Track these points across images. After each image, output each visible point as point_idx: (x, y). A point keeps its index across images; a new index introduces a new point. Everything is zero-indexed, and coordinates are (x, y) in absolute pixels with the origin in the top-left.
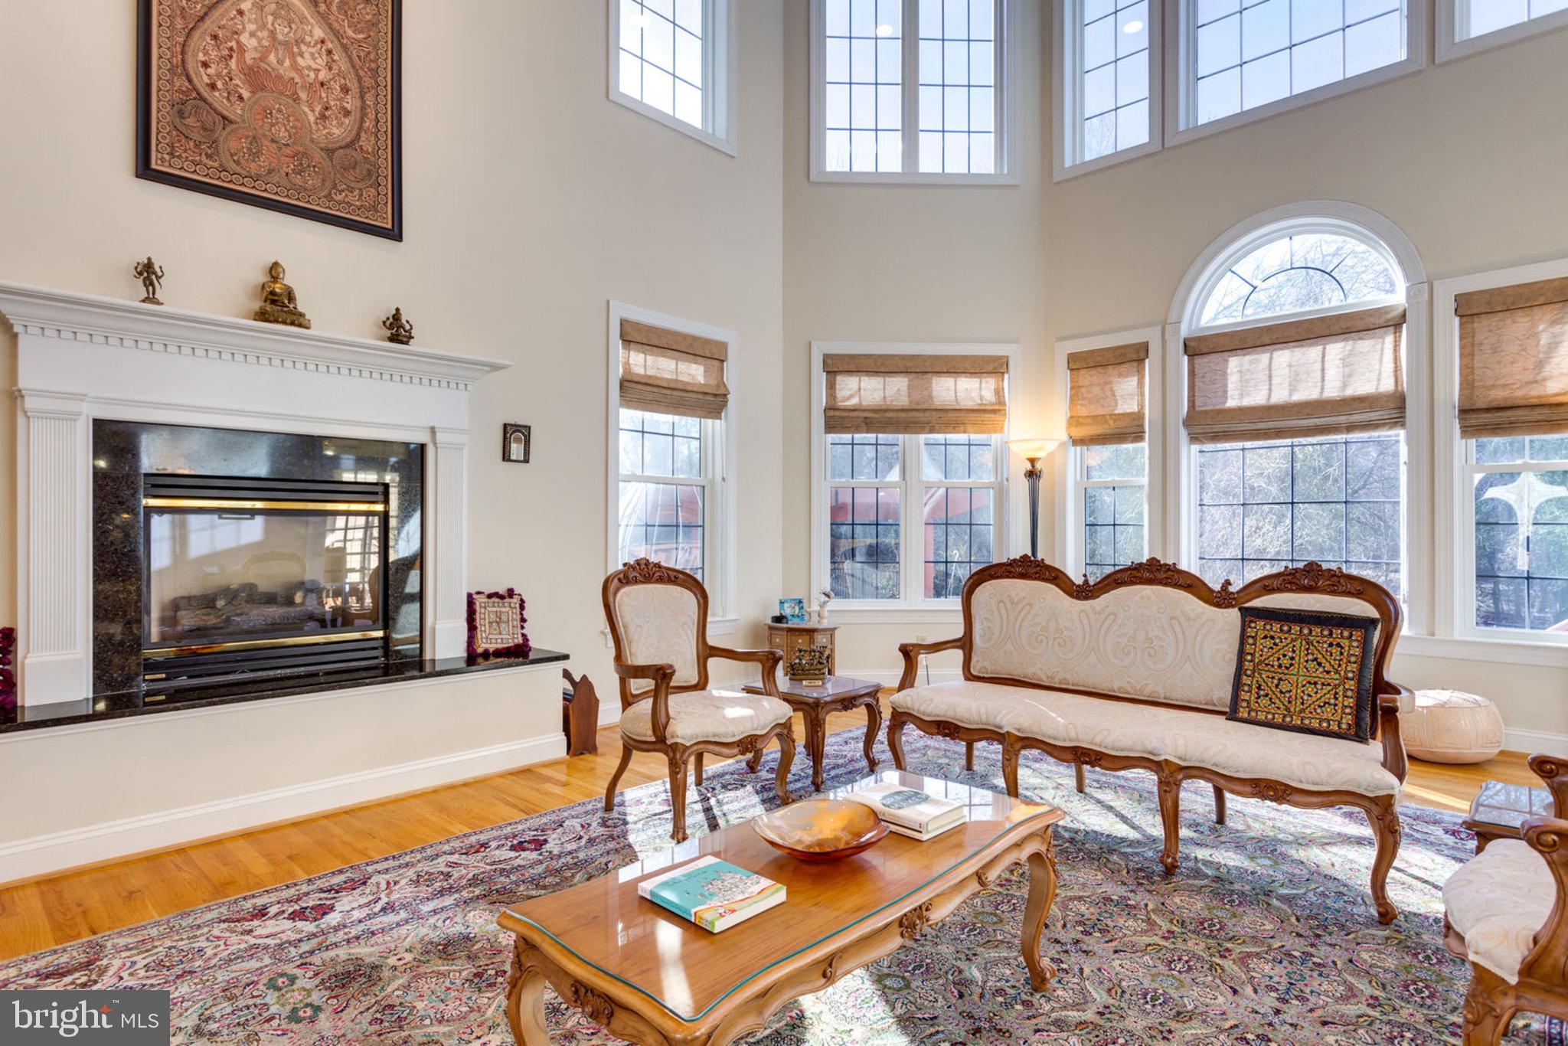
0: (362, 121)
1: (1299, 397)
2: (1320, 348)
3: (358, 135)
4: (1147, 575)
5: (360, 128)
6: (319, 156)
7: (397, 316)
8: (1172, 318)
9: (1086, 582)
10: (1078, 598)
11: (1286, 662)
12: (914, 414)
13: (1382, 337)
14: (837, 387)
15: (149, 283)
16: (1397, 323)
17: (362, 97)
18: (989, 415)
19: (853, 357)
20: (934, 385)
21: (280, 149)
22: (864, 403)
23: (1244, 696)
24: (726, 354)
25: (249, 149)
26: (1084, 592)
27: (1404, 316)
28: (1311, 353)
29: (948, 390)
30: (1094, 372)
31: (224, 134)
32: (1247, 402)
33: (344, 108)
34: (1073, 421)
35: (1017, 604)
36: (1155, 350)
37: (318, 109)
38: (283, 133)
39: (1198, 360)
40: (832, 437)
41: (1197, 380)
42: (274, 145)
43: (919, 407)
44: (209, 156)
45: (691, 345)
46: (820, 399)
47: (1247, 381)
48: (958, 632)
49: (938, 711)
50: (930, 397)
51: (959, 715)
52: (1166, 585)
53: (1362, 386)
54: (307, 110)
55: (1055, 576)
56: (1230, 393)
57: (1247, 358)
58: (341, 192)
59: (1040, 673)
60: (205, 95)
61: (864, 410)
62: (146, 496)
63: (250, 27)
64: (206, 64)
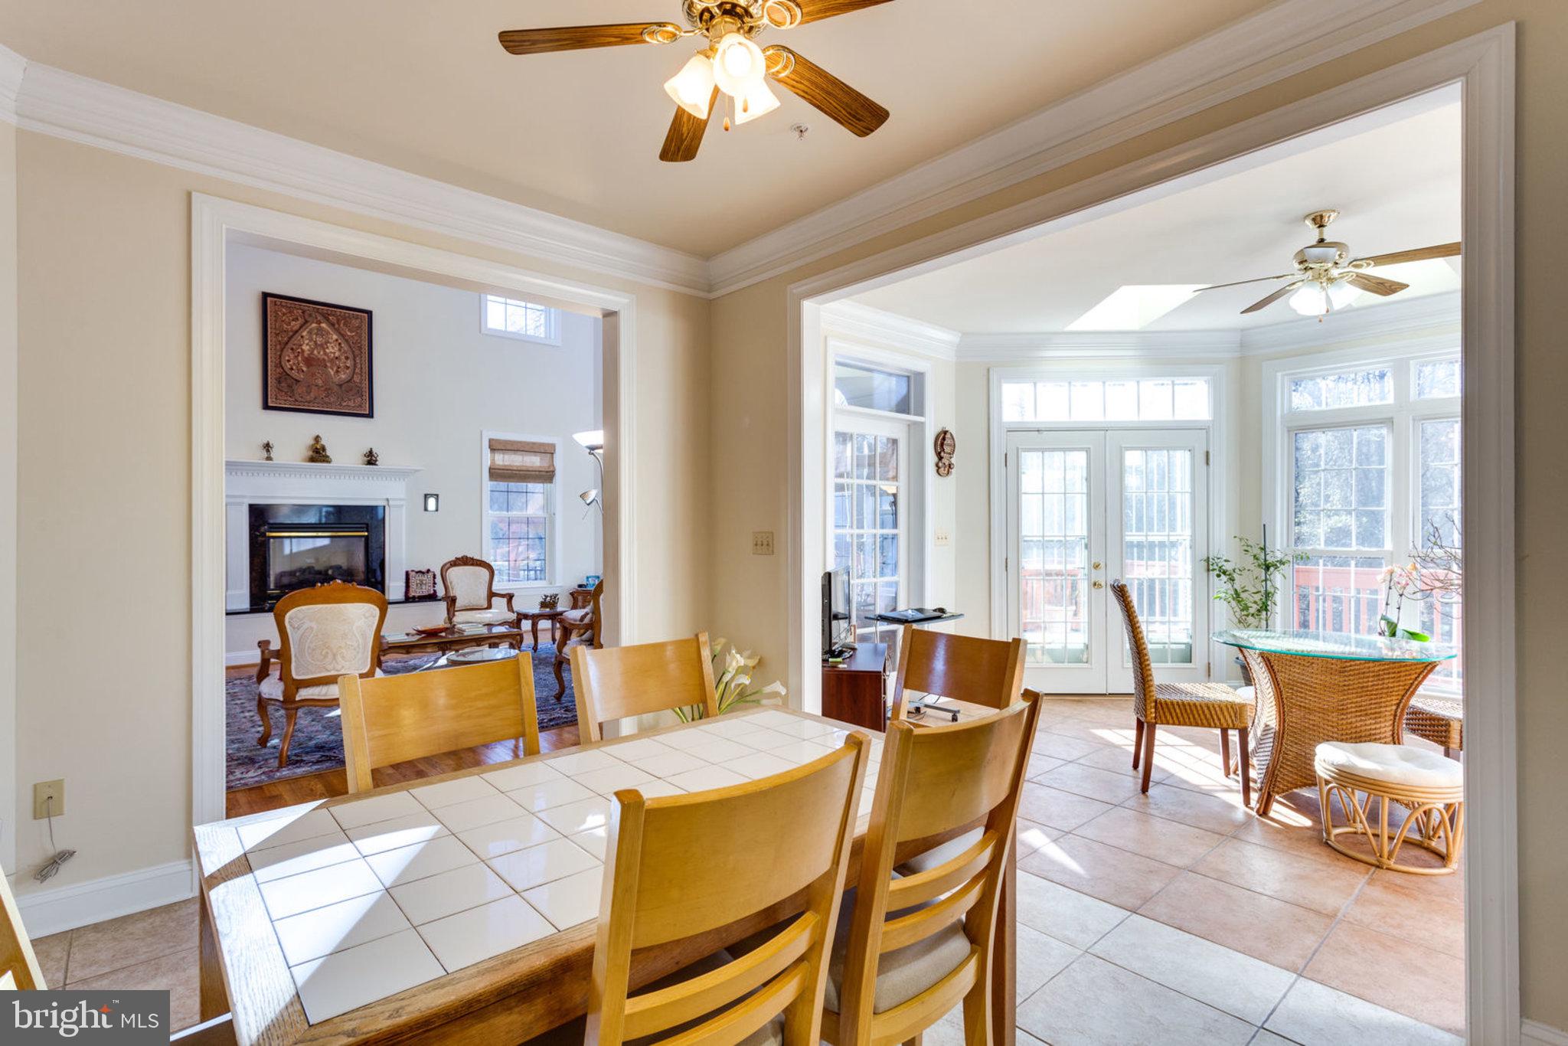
0: (355, 370)
3: (353, 376)
5: (354, 373)
6: (336, 388)
7: (370, 453)
15: (268, 451)
17: (355, 359)
21: (319, 388)
24: (555, 450)
25: (307, 391)
31: (297, 387)
33: (346, 366)
37: (335, 369)
38: (321, 382)
44: (291, 397)
45: (532, 447)
54: (330, 370)
58: (345, 402)
60: (288, 373)
62: (269, 531)
63: (306, 342)
64: (289, 361)
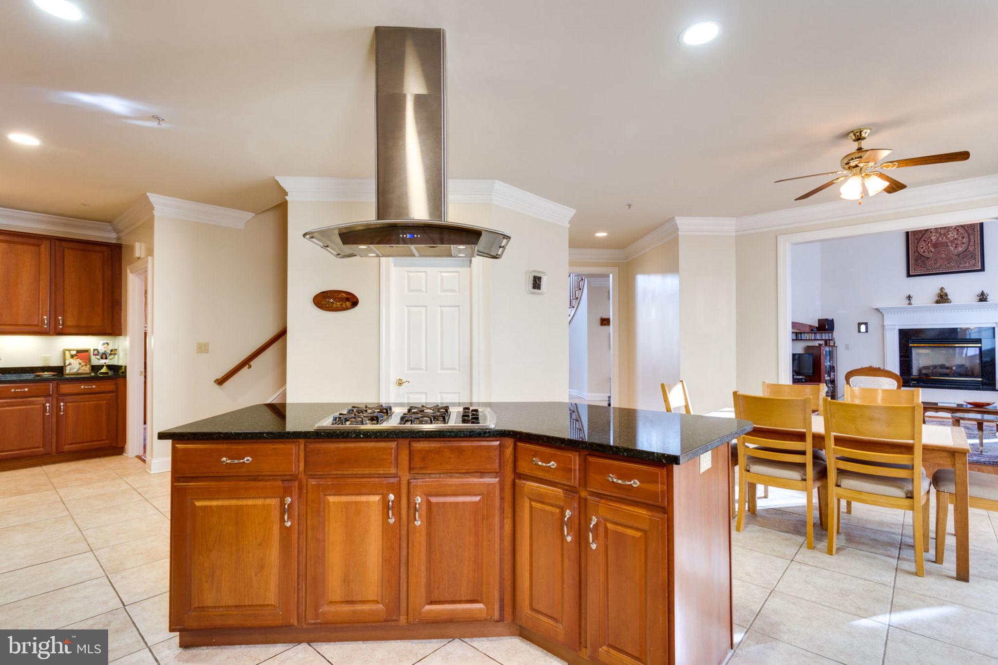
0: (969, 243)
3: (968, 248)
7: (982, 294)
15: (909, 300)
17: (969, 237)
21: (944, 259)
25: (934, 262)
31: (928, 261)
33: (963, 242)
37: (954, 247)
38: (944, 256)
42: (941, 259)
44: (924, 268)
58: (962, 264)
60: (922, 254)
62: (911, 343)
63: (934, 234)
64: (922, 248)
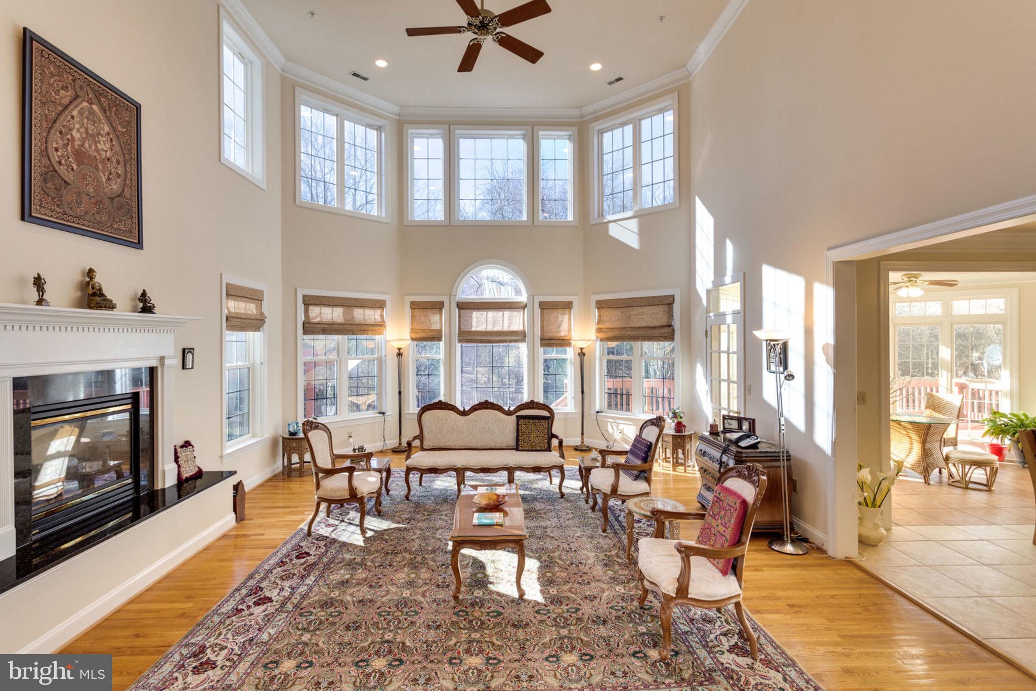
0: (125, 180)
1: (496, 329)
2: (502, 313)
3: (124, 189)
4: (485, 406)
5: (124, 184)
6: (107, 202)
7: (144, 294)
8: (453, 293)
9: (464, 409)
10: (462, 416)
11: (530, 431)
12: (346, 326)
13: (520, 311)
14: (310, 312)
15: (39, 289)
16: (524, 307)
17: (125, 166)
18: (378, 327)
19: (318, 297)
20: (355, 313)
21: (90, 199)
22: (323, 321)
23: (520, 443)
24: (263, 297)
25: (76, 200)
26: (464, 413)
27: (526, 306)
28: (499, 314)
29: (359, 314)
30: (422, 310)
31: (65, 192)
32: (479, 329)
33: (118, 173)
34: (413, 330)
35: (441, 419)
36: (446, 304)
37: (107, 174)
38: (92, 190)
39: (462, 311)
40: (305, 337)
41: (461, 318)
42: (88, 197)
43: (350, 323)
44: (58, 206)
45: (251, 294)
46: (301, 318)
47: (479, 321)
48: (417, 433)
49: (428, 465)
50: (353, 318)
51: (438, 465)
52: (492, 409)
53: (514, 328)
54: (102, 175)
55: (452, 408)
56: (473, 325)
57: (479, 313)
58: (117, 222)
59: (451, 444)
60: (56, 168)
61: (323, 324)
63: (77, 126)
64: (56, 150)
